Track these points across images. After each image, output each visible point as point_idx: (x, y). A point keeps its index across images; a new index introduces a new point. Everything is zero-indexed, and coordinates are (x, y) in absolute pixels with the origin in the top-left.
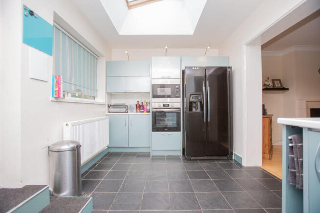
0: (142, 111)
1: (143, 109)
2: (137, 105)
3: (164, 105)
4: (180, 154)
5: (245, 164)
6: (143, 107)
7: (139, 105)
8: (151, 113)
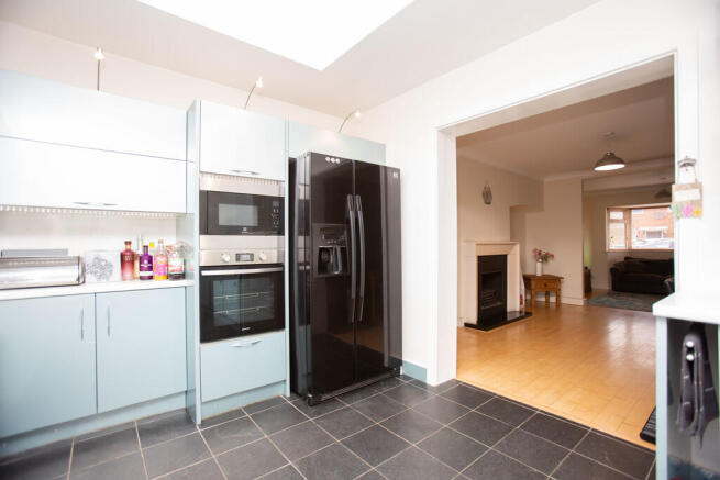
0: (149, 273)
1: (150, 268)
2: (122, 256)
3: (238, 257)
4: (285, 391)
5: (432, 380)
6: (150, 261)
7: (133, 255)
8: (194, 283)
